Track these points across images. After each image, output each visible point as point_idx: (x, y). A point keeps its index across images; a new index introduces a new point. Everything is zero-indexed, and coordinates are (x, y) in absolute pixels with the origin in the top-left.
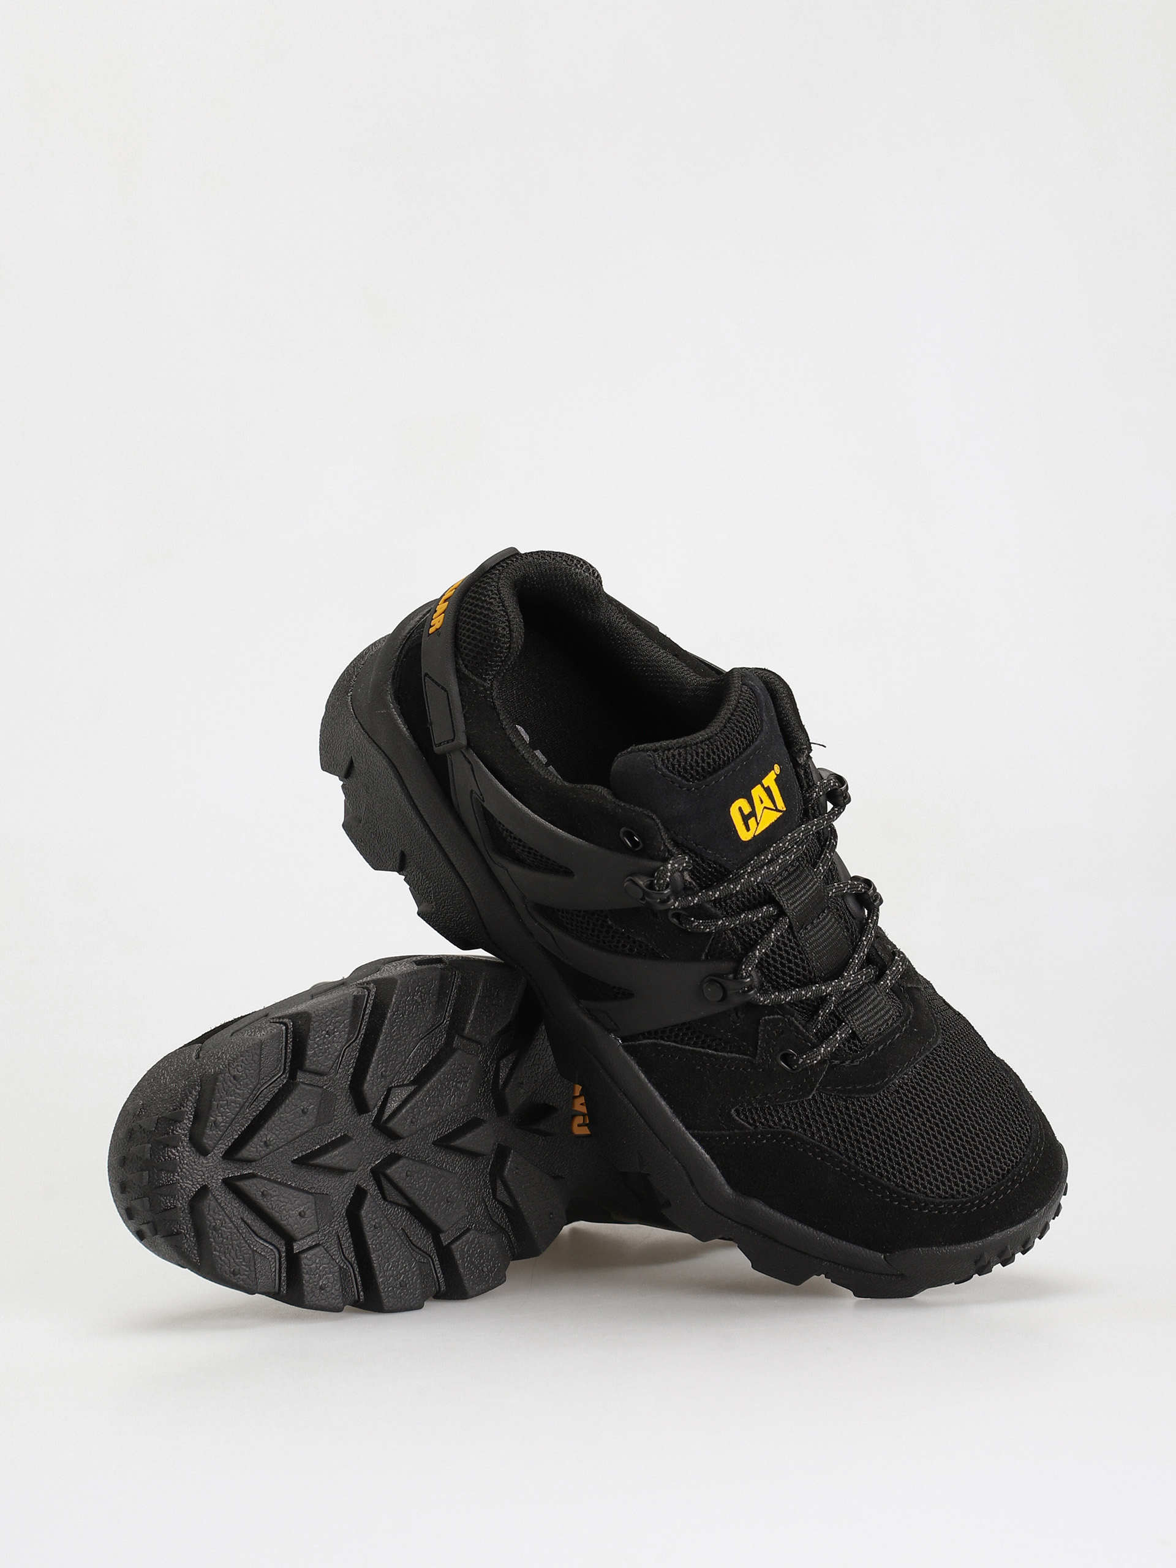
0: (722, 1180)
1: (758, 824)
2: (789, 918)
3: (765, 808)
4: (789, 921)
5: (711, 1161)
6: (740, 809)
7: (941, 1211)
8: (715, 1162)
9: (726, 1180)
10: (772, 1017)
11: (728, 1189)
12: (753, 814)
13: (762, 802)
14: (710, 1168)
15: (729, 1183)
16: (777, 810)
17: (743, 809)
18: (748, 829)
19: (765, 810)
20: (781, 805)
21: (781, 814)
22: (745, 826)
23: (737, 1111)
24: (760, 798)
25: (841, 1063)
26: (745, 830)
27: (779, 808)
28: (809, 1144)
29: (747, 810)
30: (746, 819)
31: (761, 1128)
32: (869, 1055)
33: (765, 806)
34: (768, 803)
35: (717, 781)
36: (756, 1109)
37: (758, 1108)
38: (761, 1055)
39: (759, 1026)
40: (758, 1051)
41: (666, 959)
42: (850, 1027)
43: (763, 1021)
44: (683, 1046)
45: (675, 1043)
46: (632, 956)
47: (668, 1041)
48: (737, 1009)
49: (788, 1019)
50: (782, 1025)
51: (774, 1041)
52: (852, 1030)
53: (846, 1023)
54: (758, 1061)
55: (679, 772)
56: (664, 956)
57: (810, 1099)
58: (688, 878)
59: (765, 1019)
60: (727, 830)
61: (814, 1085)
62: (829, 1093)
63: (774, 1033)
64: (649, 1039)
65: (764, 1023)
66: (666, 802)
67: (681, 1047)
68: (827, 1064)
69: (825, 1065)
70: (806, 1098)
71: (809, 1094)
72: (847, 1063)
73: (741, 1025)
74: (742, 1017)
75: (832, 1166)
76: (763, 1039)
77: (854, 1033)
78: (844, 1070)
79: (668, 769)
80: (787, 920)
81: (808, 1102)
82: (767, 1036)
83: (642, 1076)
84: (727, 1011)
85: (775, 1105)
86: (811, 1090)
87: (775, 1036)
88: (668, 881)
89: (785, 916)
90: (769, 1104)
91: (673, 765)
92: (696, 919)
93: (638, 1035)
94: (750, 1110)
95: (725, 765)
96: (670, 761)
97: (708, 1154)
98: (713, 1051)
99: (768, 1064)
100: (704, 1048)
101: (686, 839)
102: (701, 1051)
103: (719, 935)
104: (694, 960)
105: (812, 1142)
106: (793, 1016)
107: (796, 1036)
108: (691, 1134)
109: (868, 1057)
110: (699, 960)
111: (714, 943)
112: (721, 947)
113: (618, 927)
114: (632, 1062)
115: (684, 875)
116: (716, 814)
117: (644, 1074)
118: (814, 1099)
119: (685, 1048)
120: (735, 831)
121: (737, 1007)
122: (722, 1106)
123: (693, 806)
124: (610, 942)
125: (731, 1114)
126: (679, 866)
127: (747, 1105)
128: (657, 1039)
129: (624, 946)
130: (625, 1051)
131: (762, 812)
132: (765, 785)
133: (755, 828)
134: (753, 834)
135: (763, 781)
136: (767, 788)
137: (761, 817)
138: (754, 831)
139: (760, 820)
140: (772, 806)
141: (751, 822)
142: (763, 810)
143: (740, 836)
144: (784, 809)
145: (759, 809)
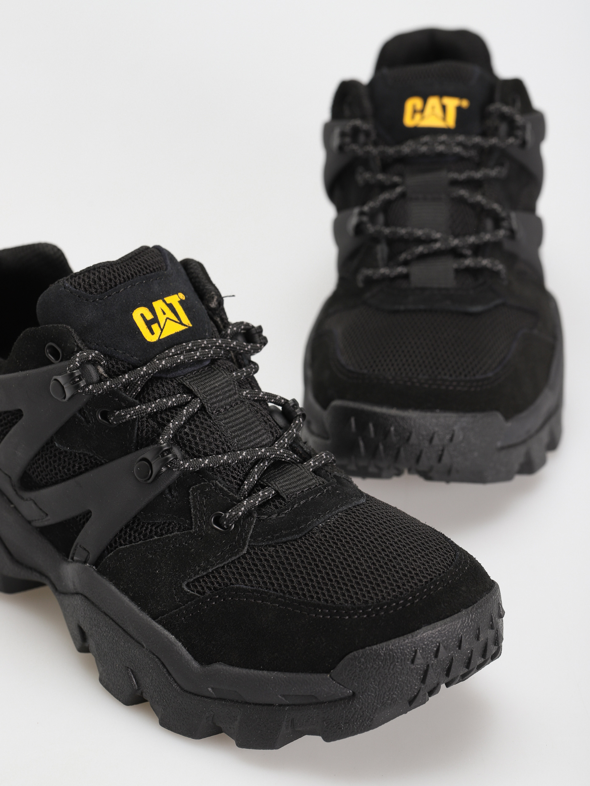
0: (189, 657)
1: (162, 330)
2: (200, 399)
3: (167, 318)
4: (201, 402)
5: (176, 640)
6: (142, 315)
7: (369, 614)
8: (180, 641)
9: (193, 656)
10: (198, 485)
11: (195, 664)
12: (155, 320)
13: (164, 313)
14: (176, 646)
15: (196, 659)
16: (181, 323)
17: (145, 316)
18: (152, 333)
19: (168, 320)
20: (185, 320)
21: (187, 327)
22: (149, 329)
23: (188, 585)
24: (162, 309)
25: (268, 517)
26: (151, 335)
27: (184, 322)
28: (250, 593)
29: (149, 316)
30: (149, 324)
31: (208, 592)
33: (168, 317)
34: (170, 315)
35: (118, 291)
36: (203, 577)
37: (204, 576)
38: (196, 523)
39: (189, 496)
40: (193, 520)
41: (106, 463)
42: (273, 488)
43: (192, 490)
44: (136, 543)
45: (130, 544)
46: (81, 473)
47: (125, 545)
48: (170, 488)
49: (213, 483)
50: (209, 489)
51: (205, 507)
52: (275, 490)
53: (270, 486)
54: (195, 529)
55: (85, 288)
56: (104, 460)
57: (245, 554)
58: (103, 373)
59: (193, 489)
60: (132, 331)
61: (246, 538)
62: (260, 544)
63: (204, 499)
64: (112, 551)
65: (192, 492)
66: (77, 315)
67: (135, 545)
68: (254, 518)
69: (252, 519)
70: (241, 554)
71: (243, 548)
72: (274, 516)
73: (176, 503)
74: (176, 494)
75: (271, 604)
76: (195, 507)
77: (277, 492)
78: (271, 522)
79: (75, 287)
80: (199, 401)
81: (244, 557)
82: (198, 504)
83: (113, 588)
84: (163, 493)
85: (217, 568)
86: (244, 544)
87: (204, 502)
88: (77, 365)
89: (197, 398)
90: (212, 568)
91: (79, 284)
92: (117, 410)
93: (104, 551)
94: (198, 580)
95: (125, 281)
96: (77, 283)
97: (173, 634)
98: (159, 536)
99: (204, 531)
100: (152, 537)
101: (98, 345)
102: (150, 541)
103: (141, 424)
104: (127, 453)
105: (251, 590)
106: (217, 480)
107: (222, 497)
108: (157, 622)
109: (291, 509)
110: (131, 452)
111: (139, 432)
112: (146, 435)
113: (65, 448)
114: (104, 580)
115: (98, 370)
116: (119, 318)
117: (114, 586)
118: (248, 552)
119: (138, 544)
120: (140, 333)
121: (170, 486)
122: (175, 584)
123: (99, 314)
124: (63, 468)
125: (183, 589)
126: (88, 354)
127: (194, 576)
128: (117, 547)
129: (74, 466)
130: (98, 574)
131: (166, 322)
132: (168, 302)
133: (160, 331)
134: (159, 337)
135: (166, 299)
136: (170, 306)
137: (164, 325)
138: (159, 334)
139: (164, 327)
140: (176, 320)
141: (155, 327)
142: (166, 320)
143: (145, 337)
144: (191, 325)
145: (161, 318)
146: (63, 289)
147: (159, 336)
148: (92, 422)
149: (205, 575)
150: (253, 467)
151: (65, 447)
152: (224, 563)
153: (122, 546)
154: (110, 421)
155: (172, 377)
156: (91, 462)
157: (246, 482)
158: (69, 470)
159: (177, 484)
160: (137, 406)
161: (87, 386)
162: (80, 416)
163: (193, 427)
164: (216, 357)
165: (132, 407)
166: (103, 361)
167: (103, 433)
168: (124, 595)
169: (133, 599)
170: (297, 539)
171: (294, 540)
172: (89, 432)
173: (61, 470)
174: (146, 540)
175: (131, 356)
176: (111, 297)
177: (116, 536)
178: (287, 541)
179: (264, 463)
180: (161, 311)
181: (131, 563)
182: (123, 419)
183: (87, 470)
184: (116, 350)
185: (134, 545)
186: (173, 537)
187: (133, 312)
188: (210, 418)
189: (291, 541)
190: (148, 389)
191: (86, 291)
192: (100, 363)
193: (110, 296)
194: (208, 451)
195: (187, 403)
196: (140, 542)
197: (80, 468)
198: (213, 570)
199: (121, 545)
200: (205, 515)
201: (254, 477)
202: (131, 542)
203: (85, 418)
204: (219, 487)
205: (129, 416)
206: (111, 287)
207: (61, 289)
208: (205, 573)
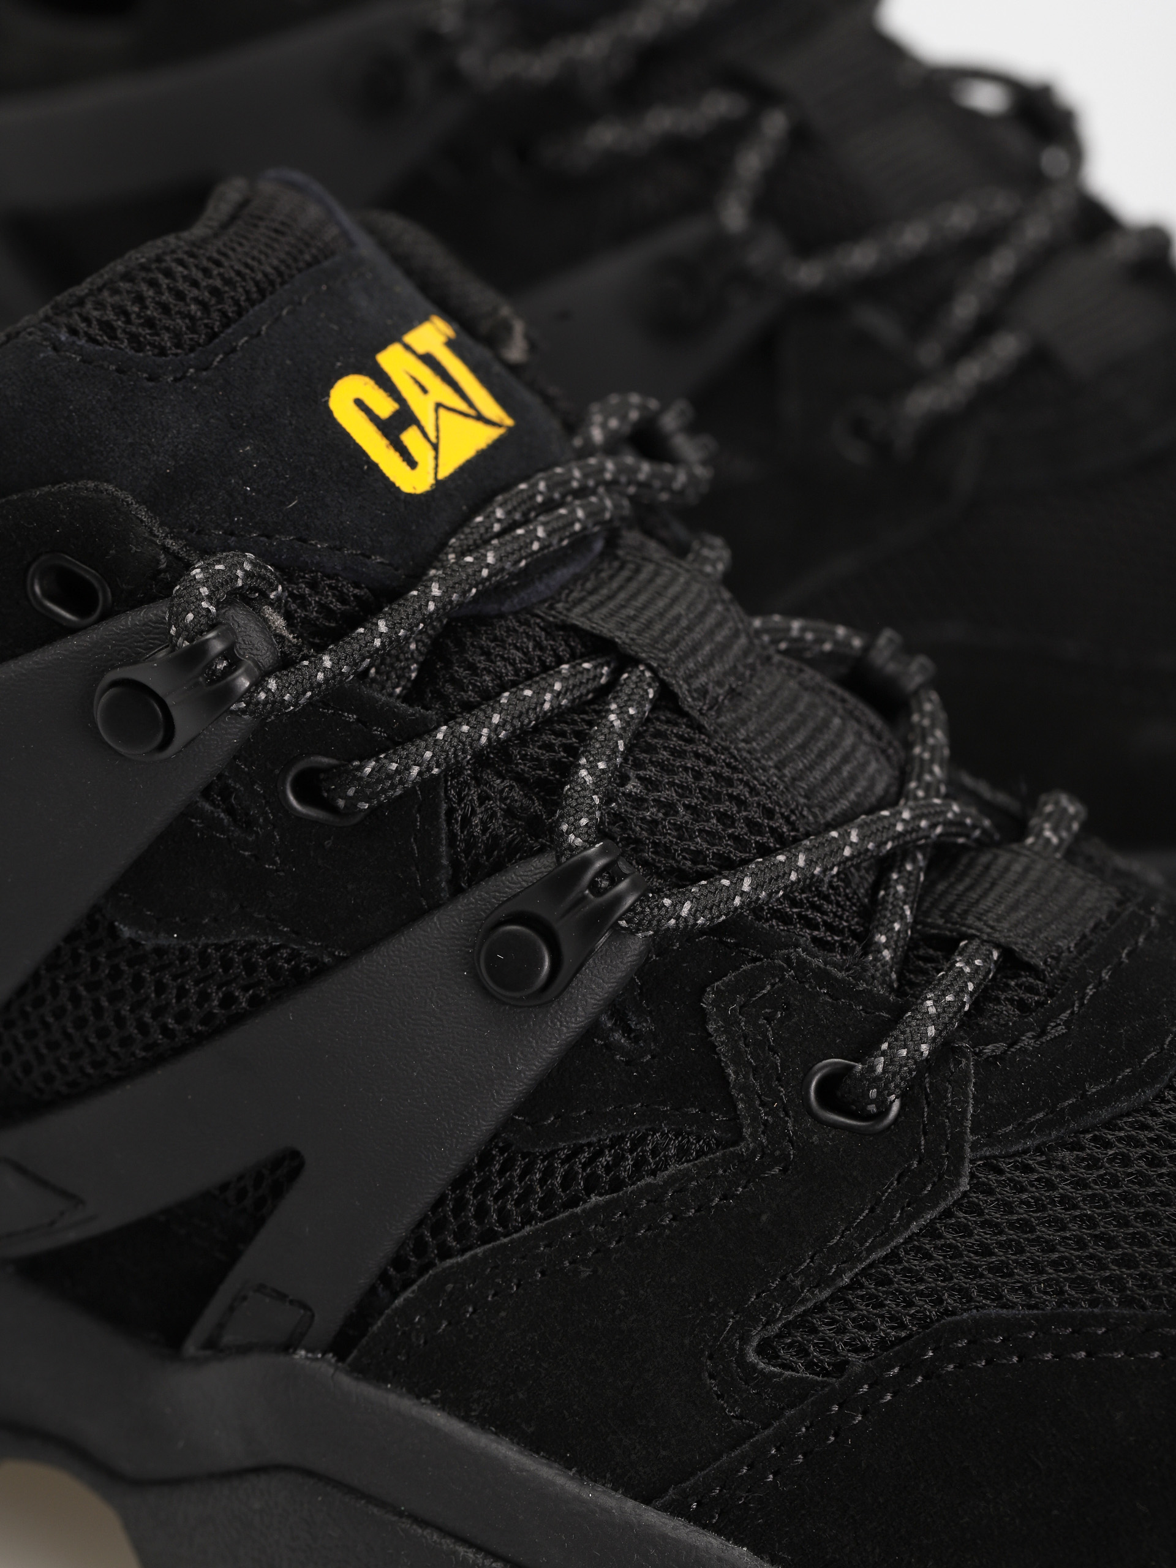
1: (435, 447)
2: (650, 668)
3: (438, 406)
4: (655, 676)
6: (359, 403)
10: (731, 976)
12: (407, 416)
13: (424, 390)
16: (480, 417)
17: (370, 405)
18: (412, 463)
19: (441, 412)
20: (487, 403)
21: (500, 431)
22: (396, 449)
23: (760, 1351)
24: (413, 379)
25: (1011, 1046)
26: (408, 468)
27: (485, 413)
28: (1030, 1328)
29: (385, 407)
30: (390, 430)
31: (856, 1362)
32: (1082, 998)
33: (438, 400)
34: (441, 392)
35: (255, 332)
36: (820, 1308)
37: (823, 1303)
38: (755, 1118)
39: (704, 1022)
40: (741, 1106)
41: (340, 961)
42: (988, 942)
43: (714, 1000)
44: (515, 1236)
45: (484, 1243)
46: (237, 1020)
47: (463, 1251)
48: (616, 1008)
49: (788, 960)
50: (773, 985)
51: (775, 1053)
52: (997, 946)
53: (971, 938)
54: (755, 1139)
55: (133, 338)
56: (332, 955)
57: (965, 1194)
58: (285, 633)
59: (718, 992)
60: (345, 464)
61: (959, 1137)
62: (1014, 1149)
63: (763, 1025)
64: (406, 1285)
65: (718, 1007)
66: (126, 437)
67: (511, 1242)
68: (968, 1059)
69: (964, 1061)
70: (956, 1194)
71: (959, 1175)
72: (1027, 1040)
73: (653, 1057)
74: (646, 1026)
75: (1129, 1354)
76: (738, 1059)
77: (1007, 953)
78: (1029, 1063)
79: (92, 340)
80: (648, 674)
81: (965, 1204)
82: (747, 1045)
83: (439, 1418)
84: (593, 1030)
85: (871, 1266)
86: (958, 1159)
87: (770, 1034)
88: (208, 610)
89: (637, 666)
90: (851, 1270)
91: (108, 328)
92: (364, 758)
93: (372, 1290)
94: (803, 1322)
95: (262, 293)
96: (95, 323)
97: (739, 1542)
98: (606, 1193)
99: (791, 1141)
100: (574, 1202)
101: (232, 534)
102: (573, 1215)
103: (459, 794)
104: (416, 915)
105: (1036, 1318)
106: (797, 946)
107: (832, 1005)
108: (664, 1509)
109: (1082, 1005)
110: (436, 906)
111: (457, 827)
112: (484, 831)
113: (163, 940)
114: (392, 1398)
115: (266, 620)
116: (291, 424)
117: (443, 1409)
118: (977, 1186)
119: (524, 1237)
120: (374, 467)
121: (614, 1000)
122: (711, 1357)
123: (212, 421)
124: (157, 1013)
125: (754, 1367)
126: (232, 567)
127: (787, 1310)
128: (431, 1265)
129: (204, 997)
130: (357, 1379)
131: (437, 419)
132: (421, 349)
133: (432, 453)
134: (436, 473)
135: (410, 338)
136: (429, 360)
137: (437, 429)
138: (432, 463)
139: (438, 437)
140: (462, 406)
141: (411, 438)
142: (436, 411)
143: (392, 479)
144: (509, 422)
145: (421, 407)
146: (51, 353)
147: (432, 472)
148: (266, 819)
149: (827, 1299)
150: (881, 881)
151: (162, 935)
152: (893, 1244)
153: (450, 1256)
154: (341, 803)
155: (518, 607)
156: (274, 971)
157: (883, 939)
158: (182, 1017)
159: (641, 988)
160: (437, 728)
161: (258, 683)
162: (208, 807)
163: (651, 772)
164: (561, 540)
165: (420, 736)
166: (276, 589)
167: (312, 854)
168: (493, 1437)
169: (534, 1445)
170: (1147, 1103)
171: (1137, 1111)
172: (253, 860)
173: (150, 1021)
174: (554, 1215)
175: (362, 554)
176: (240, 354)
177: (420, 1224)
178: (1114, 1118)
179: (914, 861)
180: (411, 382)
181: (503, 1314)
182: (393, 787)
183: (257, 1005)
184: (305, 541)
185: (505, 1245)
186: (668, 1183)
187: (328, 395)
188: (700, 729)
189: (1128, 1115)
190: (448, 665)
191: (139, 348)
192: (268, 597)
193: (234, 350)
194: (726, 847)
195: (603, 693)
196: (528, 1228)
197: (228, 1001)
198: (857, 1274)
199: (445, 1253)
200: (779, 1079)
201: (903, 917)
202: (488, 1236)
203: (230, 811)
204: (812, 970)
205: (415, 770)
206: (227, 322)
207: (42, 355)
208: (826, 1294)
